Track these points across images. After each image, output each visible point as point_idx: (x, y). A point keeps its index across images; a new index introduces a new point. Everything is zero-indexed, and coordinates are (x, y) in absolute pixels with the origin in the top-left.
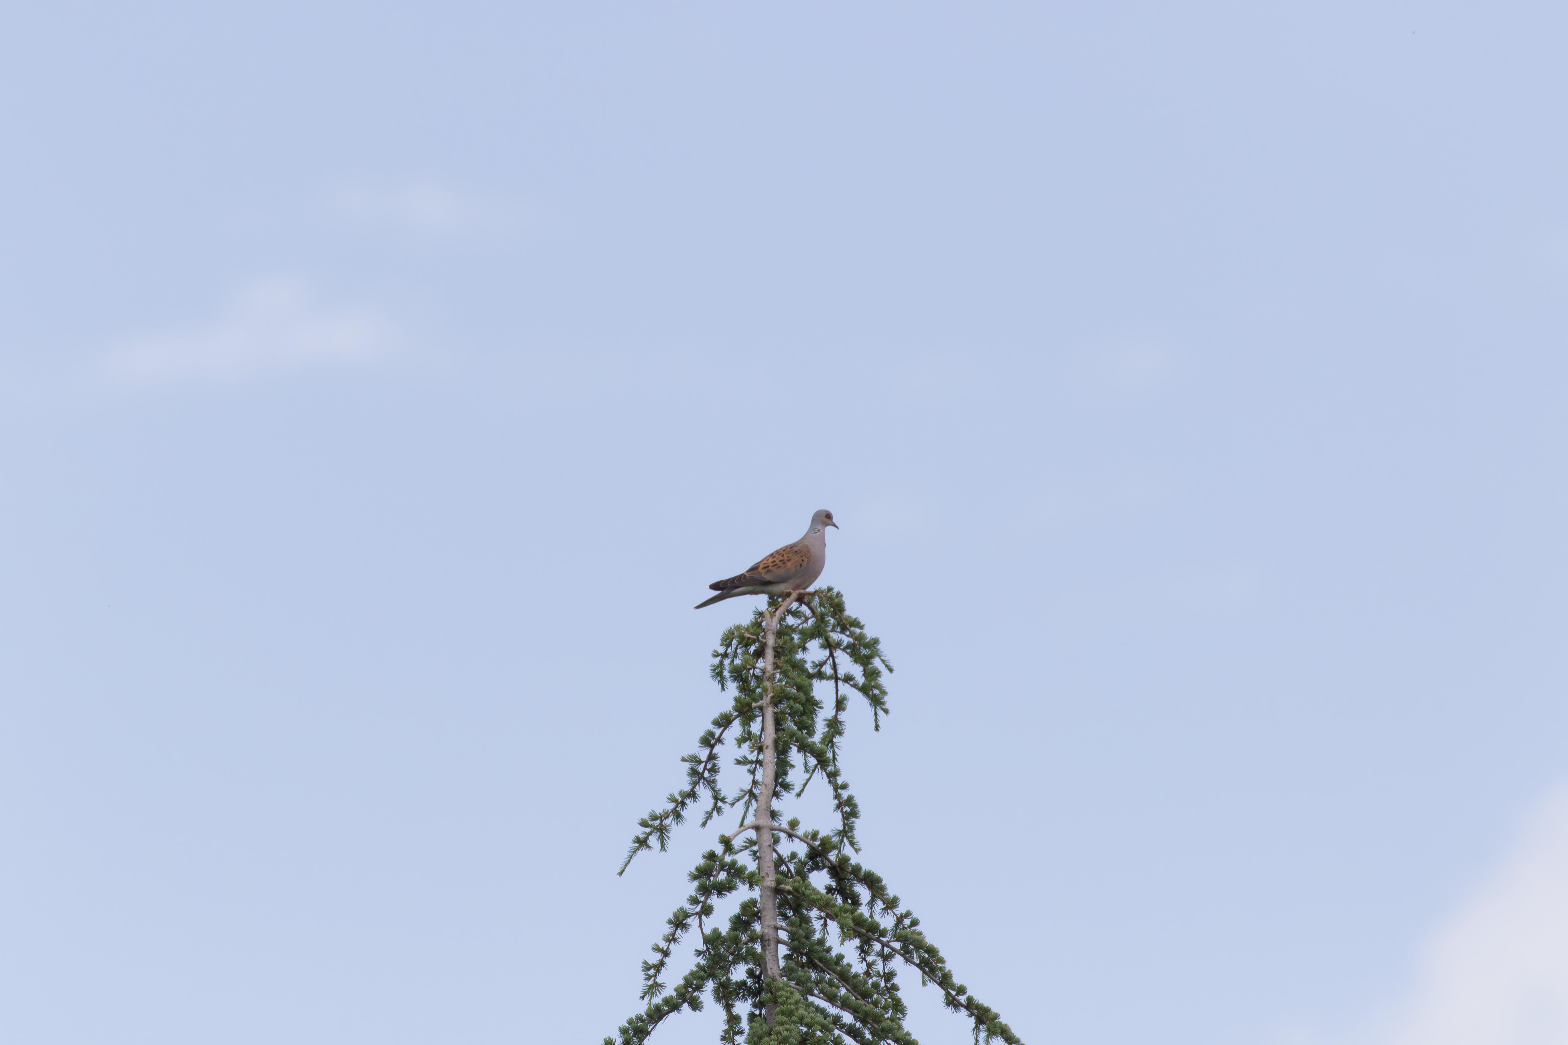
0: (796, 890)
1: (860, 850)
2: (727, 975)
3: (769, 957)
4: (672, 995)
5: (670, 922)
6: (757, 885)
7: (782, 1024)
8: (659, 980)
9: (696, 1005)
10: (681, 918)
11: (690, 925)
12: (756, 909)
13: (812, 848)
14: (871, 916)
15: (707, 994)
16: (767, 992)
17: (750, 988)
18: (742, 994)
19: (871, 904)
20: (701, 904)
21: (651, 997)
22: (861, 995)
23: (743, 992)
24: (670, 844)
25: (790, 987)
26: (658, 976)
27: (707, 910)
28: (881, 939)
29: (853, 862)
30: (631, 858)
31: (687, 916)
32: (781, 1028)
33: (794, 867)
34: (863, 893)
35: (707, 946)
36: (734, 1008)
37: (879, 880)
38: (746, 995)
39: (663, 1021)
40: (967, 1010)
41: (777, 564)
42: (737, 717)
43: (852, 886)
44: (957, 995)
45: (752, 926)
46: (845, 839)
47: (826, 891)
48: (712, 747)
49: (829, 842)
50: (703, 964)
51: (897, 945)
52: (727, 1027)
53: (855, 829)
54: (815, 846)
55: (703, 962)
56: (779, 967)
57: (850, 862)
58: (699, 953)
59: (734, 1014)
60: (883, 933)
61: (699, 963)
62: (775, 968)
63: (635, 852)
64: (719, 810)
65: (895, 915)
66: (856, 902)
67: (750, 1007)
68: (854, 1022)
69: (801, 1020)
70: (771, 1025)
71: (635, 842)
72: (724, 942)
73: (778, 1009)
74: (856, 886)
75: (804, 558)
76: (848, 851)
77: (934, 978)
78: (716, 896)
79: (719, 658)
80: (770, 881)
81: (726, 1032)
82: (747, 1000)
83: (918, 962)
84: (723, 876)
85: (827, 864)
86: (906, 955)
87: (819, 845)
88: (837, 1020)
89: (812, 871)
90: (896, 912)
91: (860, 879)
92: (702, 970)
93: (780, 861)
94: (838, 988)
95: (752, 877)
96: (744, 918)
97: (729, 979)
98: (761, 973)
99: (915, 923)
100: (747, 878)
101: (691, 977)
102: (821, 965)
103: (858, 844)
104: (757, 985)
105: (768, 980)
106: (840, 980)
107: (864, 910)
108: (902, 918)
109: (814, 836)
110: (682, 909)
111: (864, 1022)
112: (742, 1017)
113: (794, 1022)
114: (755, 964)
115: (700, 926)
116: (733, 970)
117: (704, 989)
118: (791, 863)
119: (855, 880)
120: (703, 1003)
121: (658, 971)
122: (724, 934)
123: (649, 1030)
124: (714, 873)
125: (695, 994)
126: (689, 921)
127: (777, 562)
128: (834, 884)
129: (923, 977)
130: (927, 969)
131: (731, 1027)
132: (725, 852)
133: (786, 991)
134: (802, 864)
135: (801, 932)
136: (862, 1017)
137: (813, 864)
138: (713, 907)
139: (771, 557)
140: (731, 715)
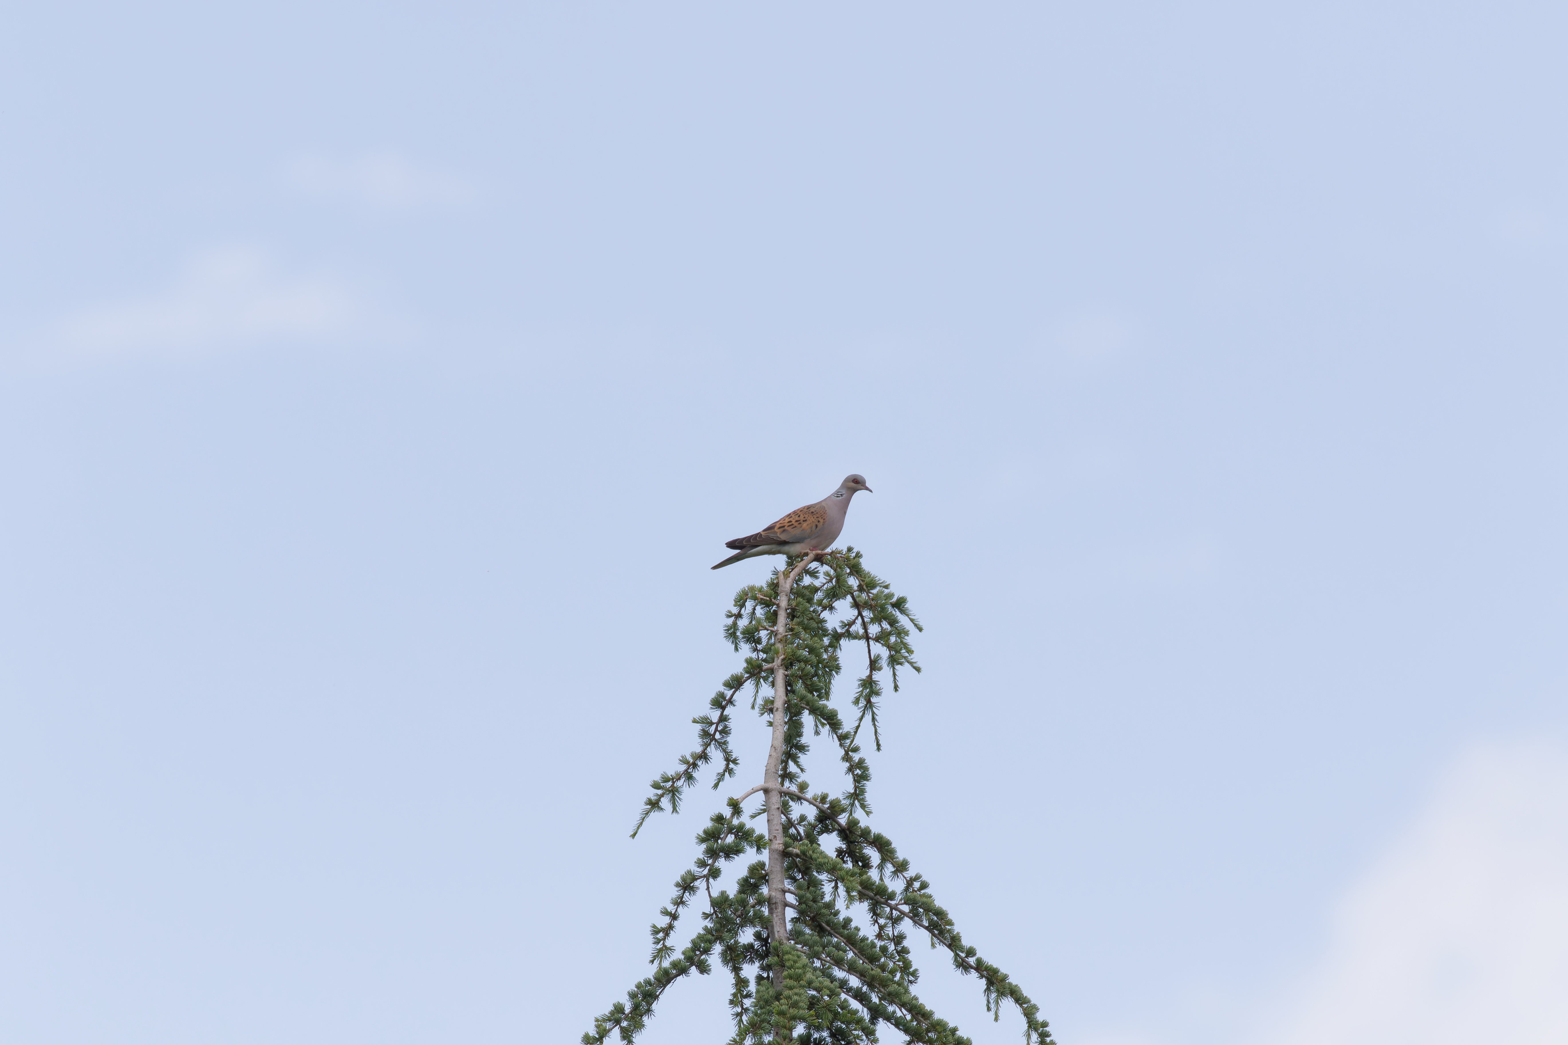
0: (804, 853)
1: (871, 812)
2: (735, 938)
3: (776, 920)
4: (680, 958)
5: (678, 885)
6: (765, 849)
7: (791, 988)
8: (669, 943)
9: (703, 968)
10: (688, 881)
11: (698, 888)
12: (763, 872)
13: (821, 811)
14: (881, 879)
15: (714, 958)
16: (774, 956)
17: (757, 950)
18: (749, 956)
19: (881, 867)
20: (708, 867)
21: (661, 961)
22: (868, 959)
23: (751, 955)
24: (682, 806)
25: (797, 950)
26: (666, 940)
27: (715, 873)
28: (889, 902)
29: (862, 824)
30: (643, 819)
31: (695, 878)
32: (790, 992)
33: (804, 830)
34: (874, 856)
35: (714, 909)
36: (742, 971)
37: (888, 843)
38: (753, 957)
39: (671, 984)
40: (977, 972)
41: (793, 524)
42: (748, 678)
43: (861, 849)
44: (967, 957)
45: (761, 889)
46: (856, 802)
47: (837, 853)
48: (723, 708)
49: (838, 805)
50: (710, 927)
51: (906, 908)
52: (735, 990)
53: (866, 792)
54: (824, 809)
55: (710, 925)
56: (786, 930)
57: (859, 825)
58: (706, 916)
59: (742, 977)
60: (892, 896)
61: (706, 926)
62: (782, 931)
63: (647, 814)
64: (731, 772)
65: (905, 878)
66: (867, 865)
67: (758, 970)
68: (860, 986)
69: (810, 985)
70: (778, 989)
71: (647, 804)
72: (731, 905)
73: (785, 973)
74: (866, 849)
75: (820, 519)
76: (859, 814)
77: (944, 941)
78: (724, 858)
79: (733, 618)
80: (778, 845)
81: (735, 995)
82: (755, 963)
83: (927, 925)
84: (730, 839)
85: (836, 826)
86: (915, 917)
87: (828, 808)
88: (843, 984)
89: (822, 834)
90: (906, 875)
91: (870, 842)
92: (709, 933)
93: (790, 824)
94: (845, 951)
95: (759, 840)
96: (751, 880)
97: (736, 942)
98: (768, 937)
99: (924, 886)
100: (755, 841)
101: (699, 940)
102: (829, 928)
103: (869, 806)
104: (764, 948)
105: (774, 944)
106: (848, 944)
107: (874, 874)
108: (911, 881)
109: (824, 798)
110: (689, 872)
111: (871, 986)
112: (750, 980)
113: (804, 987)
114: (762, 928)
115: (708, 888)
116: (741, 933)
117: (711, 952)
118: (800, 825)
119: (865, 843)
120: (710, 966)
121: (667, 934)
122: (731, 896)
123: (658, 993)
124: (722, 836)
125: (702, 957)
126: (697, 883)
127: (793, 522)
128: (844, 846)
129: (932, 939)
130: (936, 932)
131: (739, 990)
132: (733, 815)
133: (793, 955)
134: (812, 827)
135: (808, 895)
136: (869, 981)
137: (823, 827)
138: (721, 870)
139: (789, 517)
140: (742, 677)
